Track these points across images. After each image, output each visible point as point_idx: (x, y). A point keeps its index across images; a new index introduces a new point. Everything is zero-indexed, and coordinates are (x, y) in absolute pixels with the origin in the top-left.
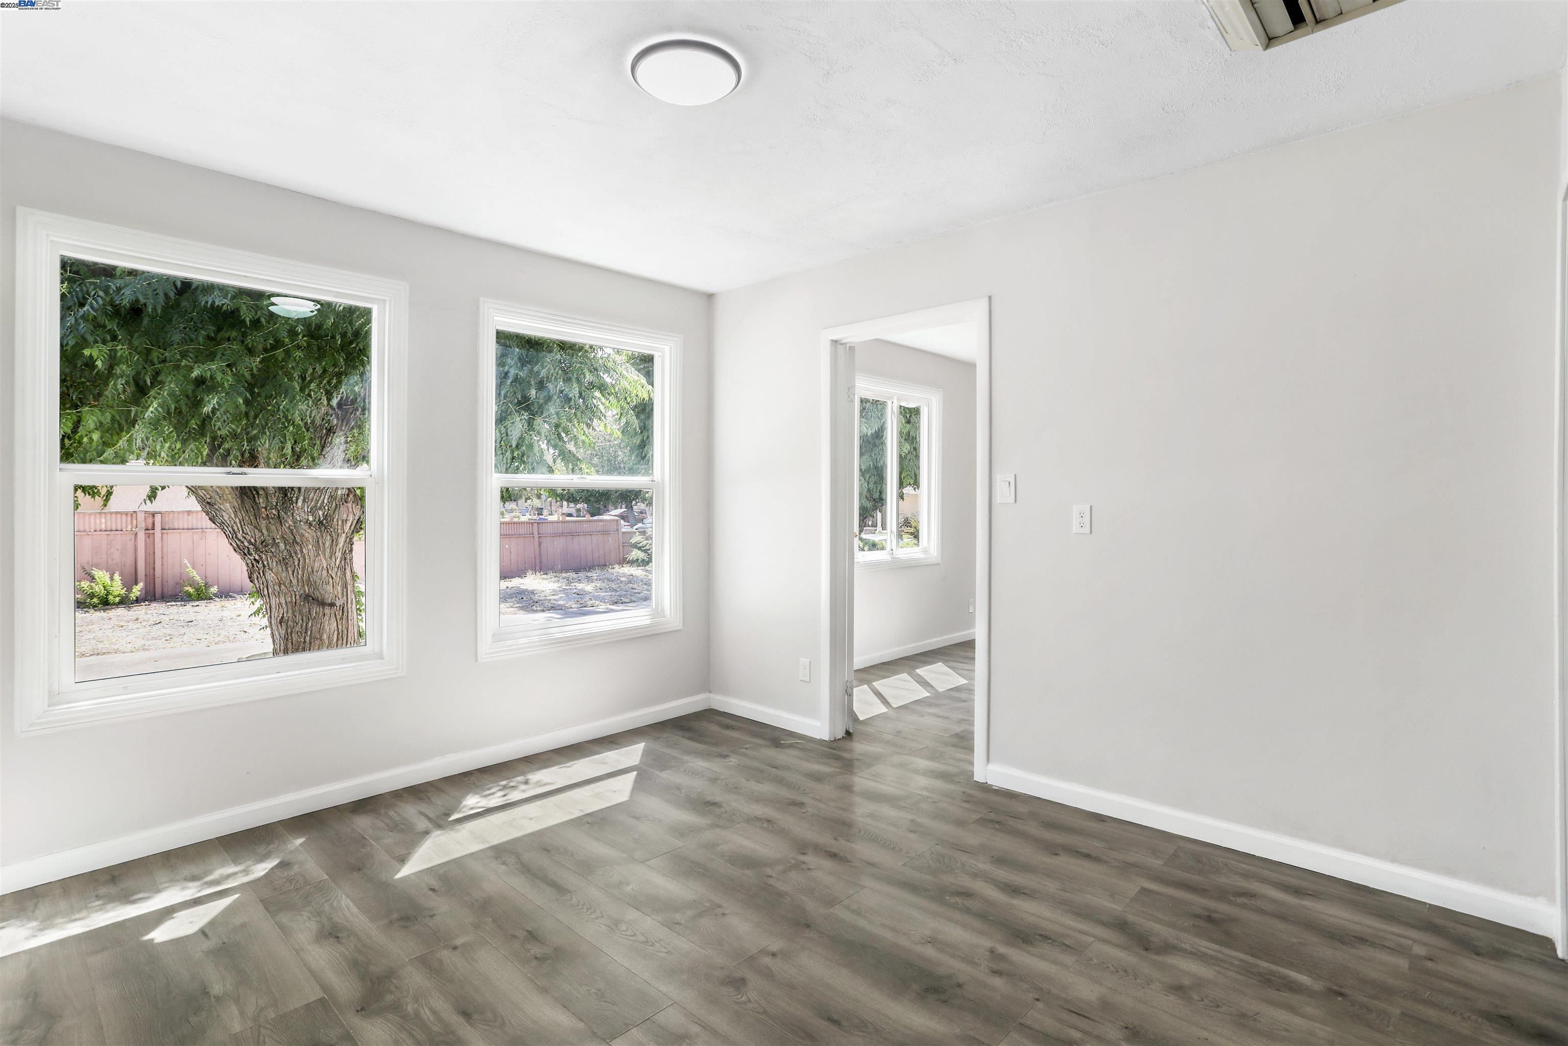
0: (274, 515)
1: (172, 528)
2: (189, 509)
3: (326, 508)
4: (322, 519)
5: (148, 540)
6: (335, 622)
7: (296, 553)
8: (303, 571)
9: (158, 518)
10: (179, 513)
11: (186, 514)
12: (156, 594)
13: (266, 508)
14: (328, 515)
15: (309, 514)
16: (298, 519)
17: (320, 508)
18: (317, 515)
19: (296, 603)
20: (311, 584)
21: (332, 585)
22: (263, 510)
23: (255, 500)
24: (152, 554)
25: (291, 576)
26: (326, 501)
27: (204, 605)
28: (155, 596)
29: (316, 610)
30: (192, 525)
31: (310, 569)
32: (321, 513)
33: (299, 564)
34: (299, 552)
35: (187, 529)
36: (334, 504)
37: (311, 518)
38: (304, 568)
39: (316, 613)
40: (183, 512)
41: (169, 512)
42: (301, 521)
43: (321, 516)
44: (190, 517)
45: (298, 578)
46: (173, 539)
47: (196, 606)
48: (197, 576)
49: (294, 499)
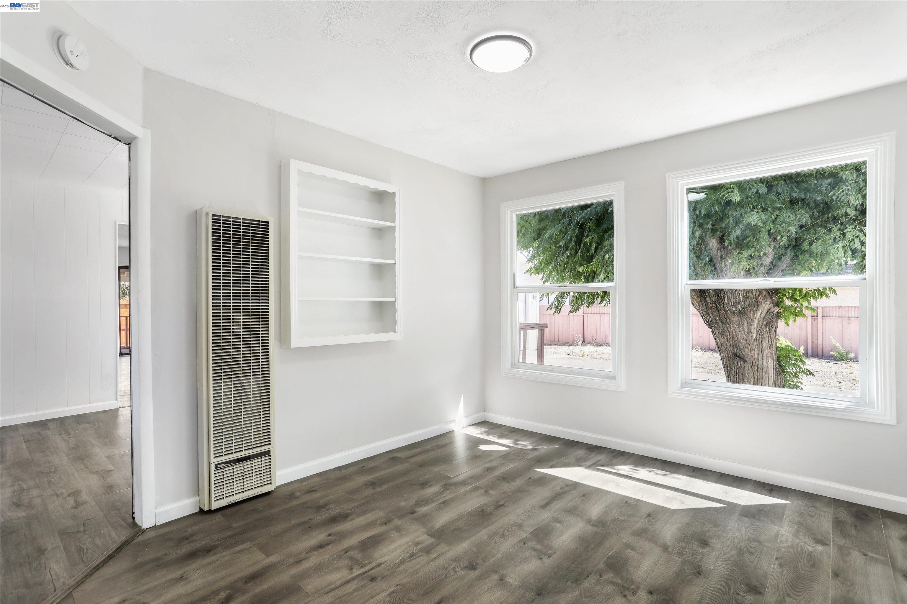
0: (714, 307)
1: (828, 316)
2: (839, 305)
3: (743, 303)
4: (741, 310)
5: (814, 323)
6: (752, 373)
7: (728, 329)
8: (732, 339)
9: (820, 310)
10: (833, 307)
11: (838, 308)
12: (819, 353)
13: (710, 303)
14: (745, 307)
15: (733, 307)
16: (727, 309)
17: (739, 303)
18: (738, 308)
19: (730, 357)
20: (738, 348)
21: (749, 350)
22: (709, 304)
23: (705, 299)
24: (816, 331)
25: (726, 341)
26: (741, 299)
27: (841, 364)
28: (818, 355)
29: (740, 363)
30: (842, 315)
31: (736, 339)
32: (739, 306)
33: (730, 335)
34: (729, 328)
35: (839, 317)
36: (748, 301)
37: (734, 309)
38: (732, 337)
39: (740, 365)
40: (836, 307)
41: (826, 307)
42: (728, 311)
43: (740, 308)
44: (840, 310)
45: (730, 343)
46: (828, 322)
47: (836, 364)
48: (839, 346)
49: (722, 298)
